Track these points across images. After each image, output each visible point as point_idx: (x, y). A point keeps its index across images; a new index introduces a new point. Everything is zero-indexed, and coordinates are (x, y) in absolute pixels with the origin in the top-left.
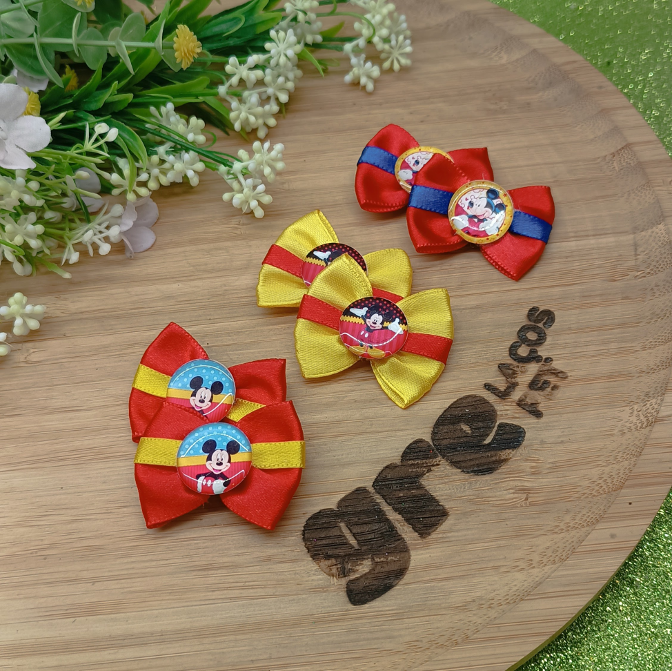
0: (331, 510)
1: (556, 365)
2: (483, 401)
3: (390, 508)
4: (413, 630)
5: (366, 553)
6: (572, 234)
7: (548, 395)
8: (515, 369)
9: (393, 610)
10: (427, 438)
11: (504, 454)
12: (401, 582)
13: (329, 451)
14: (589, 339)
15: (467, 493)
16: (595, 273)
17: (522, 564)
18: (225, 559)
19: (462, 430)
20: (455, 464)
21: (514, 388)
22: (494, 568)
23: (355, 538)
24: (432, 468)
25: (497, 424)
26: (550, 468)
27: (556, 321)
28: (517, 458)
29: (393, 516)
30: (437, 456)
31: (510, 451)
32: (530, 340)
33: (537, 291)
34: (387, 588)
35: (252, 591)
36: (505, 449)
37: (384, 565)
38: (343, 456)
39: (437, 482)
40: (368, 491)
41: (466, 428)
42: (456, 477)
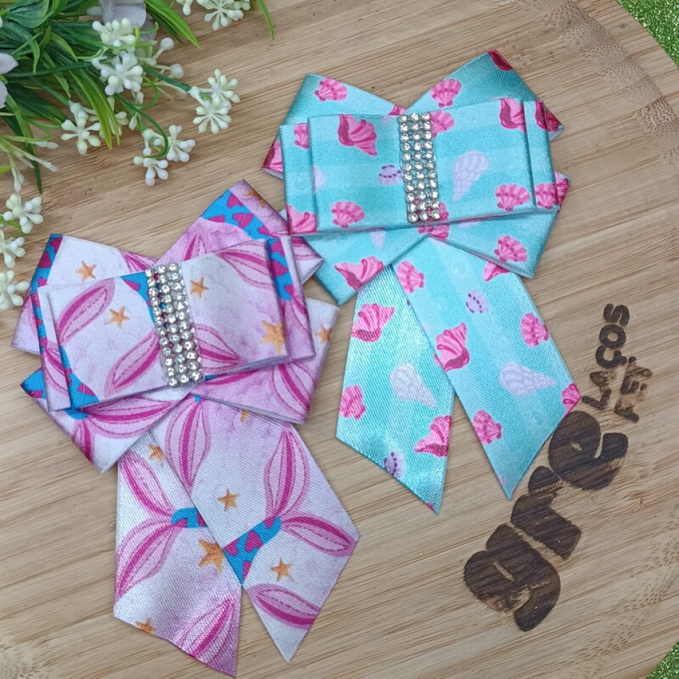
0: (484, 552)
1: (640, 363)
2: (585, 415)
3: (531, 538)
4: (577, 640)
5: (522, 583)
6: (626, 213)
7: (639, 396)
8: (605, 376)
9: (556, 628)
10: (545, 463)
11: (614, 463)
12: (557, 602)
13: (465, 497)
14: (663, 329)
15: (592, 509)
16: (655, 254)
17: (651, 563)
18: (408, 619)
19: (573, 448)
20: (575, 483)
21: (608, 396)
22: (628, 571)
23: (510, 572)
24: (557, 492)
25: (602, 436)
26: (655, 469)
27: (631, 316)
28: (627, 466)
29: (536, 545)
30: (558, 480)
31: (619, 459)
32: (612, 342)
33: (607, 287)
34: (548, 609)
35: (438, 640)
36: (614, 459)
37: (539, 591)
38: (479, 499)
39: (563, 505)
40: (508, 527)
41: (576, 446)
42: (580, 496)
